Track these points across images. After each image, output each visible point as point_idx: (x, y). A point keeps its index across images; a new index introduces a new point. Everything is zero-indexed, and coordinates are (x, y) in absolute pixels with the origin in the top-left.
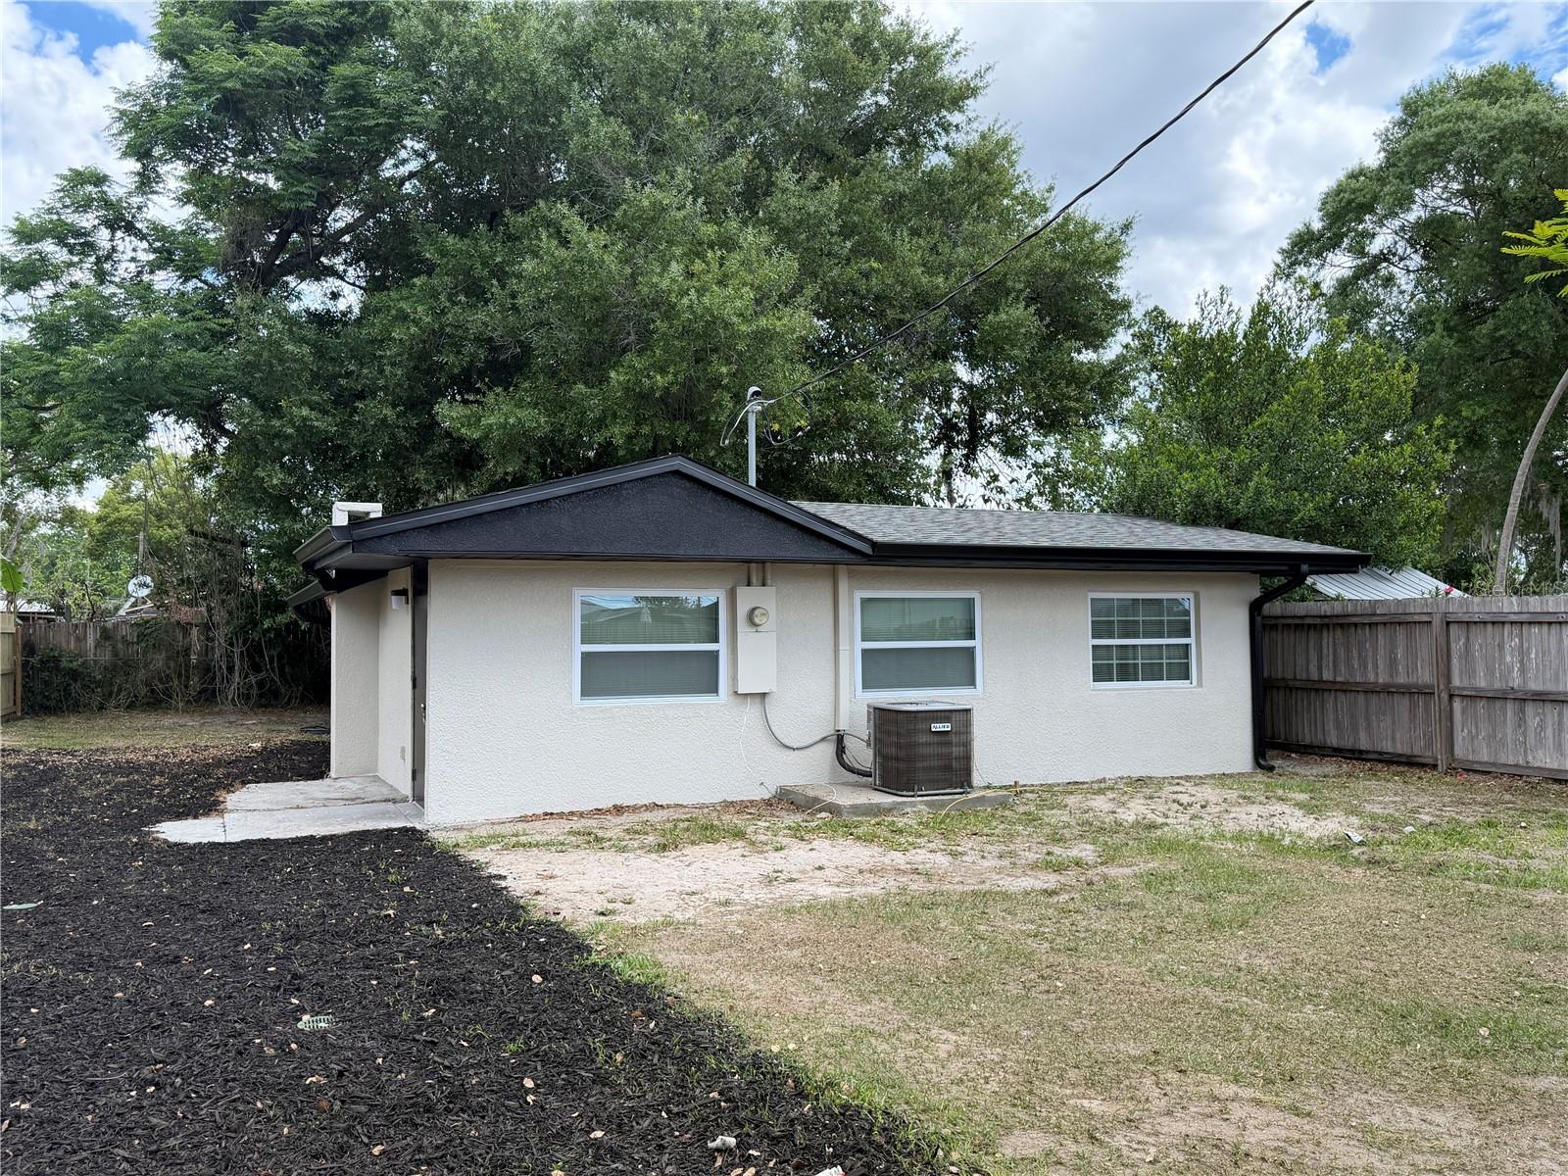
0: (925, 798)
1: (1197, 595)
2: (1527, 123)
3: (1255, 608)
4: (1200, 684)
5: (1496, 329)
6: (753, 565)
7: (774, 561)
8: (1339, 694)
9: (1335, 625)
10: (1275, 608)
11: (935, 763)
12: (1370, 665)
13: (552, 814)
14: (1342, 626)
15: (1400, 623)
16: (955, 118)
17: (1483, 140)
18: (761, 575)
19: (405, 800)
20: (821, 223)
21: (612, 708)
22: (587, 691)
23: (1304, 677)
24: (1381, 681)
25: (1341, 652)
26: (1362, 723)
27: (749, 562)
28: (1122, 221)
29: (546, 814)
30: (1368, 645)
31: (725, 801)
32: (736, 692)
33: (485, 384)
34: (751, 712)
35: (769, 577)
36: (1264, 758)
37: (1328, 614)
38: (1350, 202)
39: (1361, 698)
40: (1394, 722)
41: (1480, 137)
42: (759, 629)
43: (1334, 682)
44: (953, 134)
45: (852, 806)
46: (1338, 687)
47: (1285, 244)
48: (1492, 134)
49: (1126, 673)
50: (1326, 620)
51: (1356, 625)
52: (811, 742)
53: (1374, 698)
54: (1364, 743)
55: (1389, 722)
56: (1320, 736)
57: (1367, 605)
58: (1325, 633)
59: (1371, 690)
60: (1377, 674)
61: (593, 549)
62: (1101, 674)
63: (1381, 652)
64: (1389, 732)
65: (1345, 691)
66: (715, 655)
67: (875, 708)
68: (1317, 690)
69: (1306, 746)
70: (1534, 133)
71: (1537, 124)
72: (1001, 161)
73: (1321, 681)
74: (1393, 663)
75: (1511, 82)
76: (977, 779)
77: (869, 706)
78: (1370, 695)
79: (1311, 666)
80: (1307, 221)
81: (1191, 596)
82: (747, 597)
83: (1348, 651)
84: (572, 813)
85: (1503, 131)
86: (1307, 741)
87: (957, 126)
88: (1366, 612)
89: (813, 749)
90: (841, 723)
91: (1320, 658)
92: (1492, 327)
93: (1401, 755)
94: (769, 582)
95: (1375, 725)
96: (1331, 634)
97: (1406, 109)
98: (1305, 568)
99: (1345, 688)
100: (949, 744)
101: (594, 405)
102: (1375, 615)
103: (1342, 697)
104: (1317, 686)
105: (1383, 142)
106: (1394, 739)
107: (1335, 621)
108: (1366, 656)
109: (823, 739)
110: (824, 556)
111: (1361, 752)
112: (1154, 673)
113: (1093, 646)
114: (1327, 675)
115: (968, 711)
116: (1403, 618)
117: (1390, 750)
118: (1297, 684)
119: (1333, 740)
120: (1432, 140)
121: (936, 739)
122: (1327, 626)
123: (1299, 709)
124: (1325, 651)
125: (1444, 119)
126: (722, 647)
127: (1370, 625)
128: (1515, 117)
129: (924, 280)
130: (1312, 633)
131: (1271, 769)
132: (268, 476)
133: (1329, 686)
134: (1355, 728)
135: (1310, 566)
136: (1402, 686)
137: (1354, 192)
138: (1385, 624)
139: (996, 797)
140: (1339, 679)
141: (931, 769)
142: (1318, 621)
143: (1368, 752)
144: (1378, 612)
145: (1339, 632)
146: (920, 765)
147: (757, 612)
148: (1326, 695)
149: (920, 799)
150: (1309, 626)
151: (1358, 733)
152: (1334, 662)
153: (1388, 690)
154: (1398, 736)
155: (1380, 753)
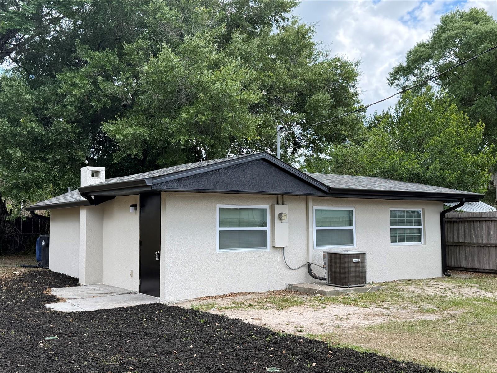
0: (354, 288)
1: (423, 209)
2: (490, 32)
3: (442, 215)
4: (425, 244)
5: (476, 109)
6: (280, 196)
7: (286, 195)
8: (466, 247)
9: (465, 221)
10: (449, 215)
11: (354, 274)
12: (479, 236)
13: (209, 297)
14: (468, 221)
15: (492, 221)
16: (286, 15)
17: (474, 37)
18: (282, 200)
19: (136, 293)
20: (251, 56)
21: (230, 253)
22: (221, 247)
23: (452, 241)
24: (484, 242)
25: (468, 231)
26: (476, 258)
27: (278, 195)
28: (355, 61)
29: (207, 297)
30: (478, 229)
31: (269, 291)
32: (274, 247)
33: (119, 116)
34: (278, 255)
35: (285, 201)
36: (446, 272)
37: (462, 217)
38: (420, 56)
39: (476, 249)
40: (489, 258)
41: (473, 36)
42: (283, 221)
43: (465, 243)
44: (286, 22)
45: (330, 291)
46: (466, 244)
47: (392, 71)
48: (477, 35)
49: (402, 240)
50: (461, 220)
51: (473, 221)
52: (298, 267)
53: (481, 248)
54: (477, 266)
55: (487, 258)
56: (458, 263)
57: (478, 214)
58: (460, 224)
59: (480, 246)
60: (482, 240)
61: (235, 189)
62: (393, 240)
63: (484, 231)
64: (487, 261)
65: (469, 246)
66: (265, 232)
67: (328, 253)
68: (457, 246)
69: (453, 267)
70: (493, 36)
71: (494, 33)
72: (309, 34)
73: (459, 242)
74: (489, 236)
75: (480, 15)
76: (368, 280)
77: (324, 252)
78: (479, 248)
79: (454, 237)
80: (401, 62)
81: (421, 210)
82: (279, 209)
83: (470, 231)
84: (217, 297)
85: (482, 34)
86: (453, 265)
87: (288, 19)
88: (477, 217)
89: (299, 269)
90: (310, 259)
91: (458, 234)
92: (474, 108)
93: (492, 270)
94: (285, 203)
95: (481, 259)
96: (463, 225)
97: (443, 22)
98: (464, 200)
99: (469, 245)
100: (359, 267)
101: (173, 127)
102: (482, 217)
103: (467, 248)
104: (457, 245)
105: (433, 34)
106: (489, 264)
107: (465, 220)
108: (478, 233)
109: (303, 266)
110: (312, 193)
111: (476, 269)
112: (409, 240)
113: (391, 229)
114: (461, 240)
115: (365, 254)
116: (493, 219)
117: (488, 268)
118: (449, 244)
119: (464, 265)
120: (454, 35)
121: (355, 265)
122: (462, 222)
123: (449, 253)
124: (460, 231)
125: (458, 28)
126: (268, 229)
127: (479, 221)
128: (486, 30)
129: (288, 81)
130: (455, 224)
131: (449, 276)
132: (14, 153)
133: (462, 244)
134: (473, 261)
135: (466, 199)
136: (493, 244)
137: (421, 52)
138: (485, 221)
139: (376, 287)
140: (466, 242)
141: (353, 277)
142: (458, 220)
143: (479, 269)
144: (483, 216)
145: (466, 224)
146: (350, 275)
147: (283, 215)
148: (461, 248)
149: (351, 288)
150: (454, 221)
151: (474, 262)
152: (464, 235)
153: (487, 246)
154: (491, 263)
155: (484, 269)
